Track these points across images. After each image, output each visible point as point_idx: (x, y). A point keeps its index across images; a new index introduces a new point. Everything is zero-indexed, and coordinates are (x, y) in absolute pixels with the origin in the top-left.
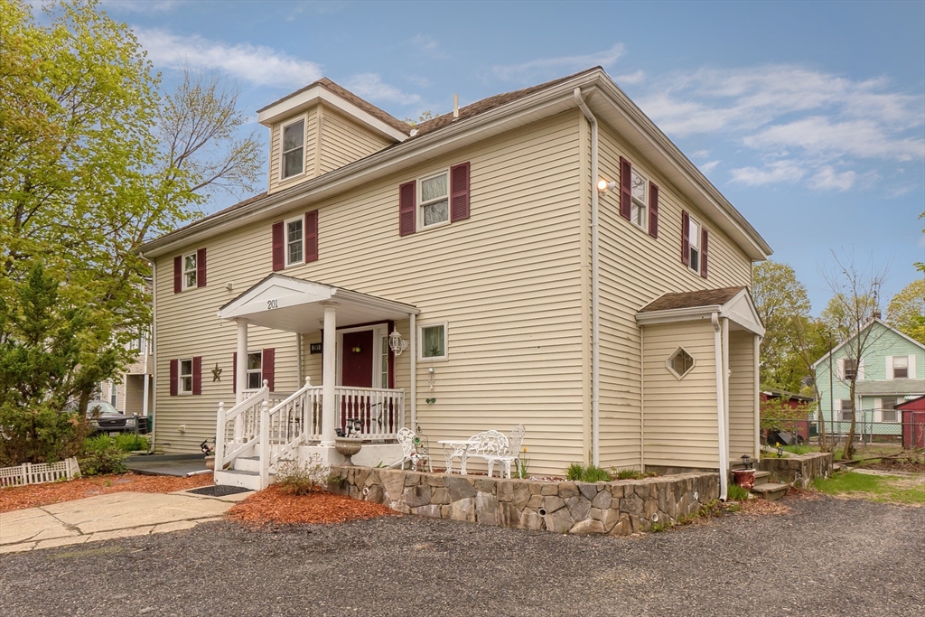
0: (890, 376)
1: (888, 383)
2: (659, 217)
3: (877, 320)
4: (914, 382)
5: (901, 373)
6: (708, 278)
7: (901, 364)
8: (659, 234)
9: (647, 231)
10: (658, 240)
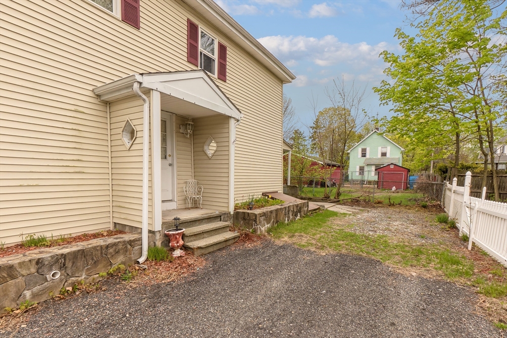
0: (379, 156)
1: (379, 159)
2: (141, 9)
3: (377, 131)
4: (388, 158)
5: (384, 154)
6: (227, 81)
7: (384, 150)
8: (141, 25)
9: (119, 16)
10: (141, 30)
